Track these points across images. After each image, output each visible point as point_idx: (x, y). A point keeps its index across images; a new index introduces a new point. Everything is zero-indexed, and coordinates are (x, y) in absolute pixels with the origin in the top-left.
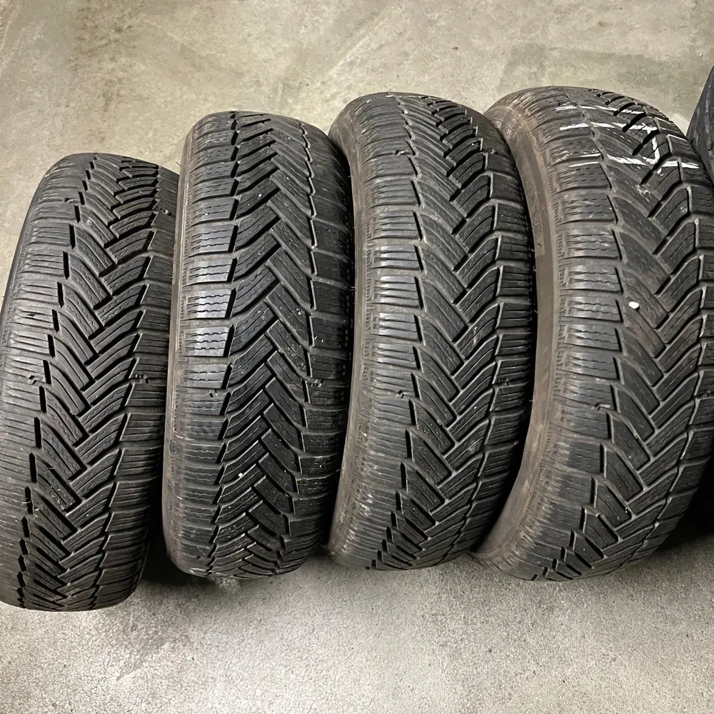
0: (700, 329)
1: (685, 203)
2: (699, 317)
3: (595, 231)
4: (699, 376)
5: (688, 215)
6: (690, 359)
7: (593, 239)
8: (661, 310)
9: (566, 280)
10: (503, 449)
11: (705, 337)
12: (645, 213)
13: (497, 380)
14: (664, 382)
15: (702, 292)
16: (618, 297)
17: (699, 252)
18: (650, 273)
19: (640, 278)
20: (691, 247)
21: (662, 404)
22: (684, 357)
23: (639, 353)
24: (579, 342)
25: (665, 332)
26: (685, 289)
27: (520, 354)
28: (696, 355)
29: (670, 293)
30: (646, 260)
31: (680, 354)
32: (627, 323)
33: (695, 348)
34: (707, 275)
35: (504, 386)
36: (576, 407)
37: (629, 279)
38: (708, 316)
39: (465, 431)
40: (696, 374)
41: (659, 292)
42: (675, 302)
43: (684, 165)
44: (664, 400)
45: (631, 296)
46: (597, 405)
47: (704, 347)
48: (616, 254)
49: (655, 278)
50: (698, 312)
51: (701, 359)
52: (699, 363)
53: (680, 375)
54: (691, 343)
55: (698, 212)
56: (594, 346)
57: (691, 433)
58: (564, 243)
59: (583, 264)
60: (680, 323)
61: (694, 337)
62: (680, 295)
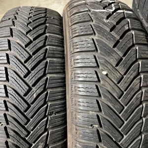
0: (140, 82)
1: (127, 25)
2: (139, 77)
3: (84, 39)
4: (143, 107)
5: (129, 30)
6: (137, 98)
7: (83, 43)
8: (119, 74)
9: (73, 63)
10: (58, 144)
11: (143, 86)
12: (108, 30)
13: (48, 113)
14: (125, 112)
15: (139, 64)
16: (96, 69)
17: (136, 46)
18: (111, 57)
19: (107, 59)
20: (132, 43)
21: (126, 122)
22: (134, 97)
23: (110, 97)
24: (81, 93)
25: (122, 86)
26: (131, 63)
27: (60, 99)
28: (140, 96)
29: (123, 66)
30: (109, 50)
31: (131, 96)
32: (102, 82)
33: (139, 92)
34: (141, 56)
35: (53, 115)
36: (82, 127)
37: (101, 60)
38: (144, 76)
39: (35, 139)
40: (141, 106)
41: (117, 65)
42: (126, 70)
43: (126, 12)
44: (126, 120)
45: (103, 68)
46: (91, 125)
47: (144, 91)
48: (94, 49)
49: (114, 59)
50: (139, 74)
51: (143, 98)
52: (142, 100)
53: (133, 107)
54: (136, 90)
55: (133, 29)
56: (86, 95)
57: (143, 136)
58: (72, 47)
59: (79, 55)
60: (129, 80)
61: (138, 87)
62: (128, 66)
